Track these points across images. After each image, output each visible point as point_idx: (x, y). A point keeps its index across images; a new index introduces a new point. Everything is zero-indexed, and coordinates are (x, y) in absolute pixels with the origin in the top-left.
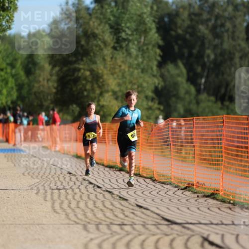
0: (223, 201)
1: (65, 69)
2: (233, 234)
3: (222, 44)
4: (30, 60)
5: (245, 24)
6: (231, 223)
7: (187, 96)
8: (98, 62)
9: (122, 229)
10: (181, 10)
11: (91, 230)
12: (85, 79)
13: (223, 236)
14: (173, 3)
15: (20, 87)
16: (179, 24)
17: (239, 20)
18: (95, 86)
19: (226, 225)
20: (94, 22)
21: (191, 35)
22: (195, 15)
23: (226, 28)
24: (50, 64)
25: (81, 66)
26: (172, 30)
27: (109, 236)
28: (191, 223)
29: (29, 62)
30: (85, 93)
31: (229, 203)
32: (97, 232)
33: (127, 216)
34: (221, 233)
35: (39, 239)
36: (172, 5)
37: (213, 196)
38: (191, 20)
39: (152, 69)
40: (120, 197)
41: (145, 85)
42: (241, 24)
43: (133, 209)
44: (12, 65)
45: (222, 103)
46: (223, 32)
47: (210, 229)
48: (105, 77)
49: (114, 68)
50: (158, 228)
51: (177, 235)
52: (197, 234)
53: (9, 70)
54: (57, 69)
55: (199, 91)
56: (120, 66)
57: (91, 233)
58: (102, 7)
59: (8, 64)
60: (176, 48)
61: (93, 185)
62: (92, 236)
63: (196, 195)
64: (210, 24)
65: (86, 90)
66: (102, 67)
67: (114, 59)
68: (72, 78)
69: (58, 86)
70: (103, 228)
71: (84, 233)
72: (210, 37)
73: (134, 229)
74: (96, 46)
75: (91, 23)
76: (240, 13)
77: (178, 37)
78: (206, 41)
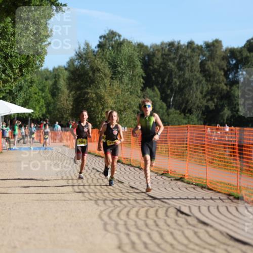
0: (188, 183)
1: (78, 92)
2: (196, 206)
3: (184, 75)
4: (54, 86)
5: (200, 61)
6: (194, 198)
7: (161, 110)
8: (101, 88)
9: (121, 203)
10: (157, 52)
11: (100, 204)
12: (92, 99)
13: (189, 207)
14: (151, 47)
15: (48, 105)
16: (155, 62)
17: (195, 59)
18: (99, 104)
19: (190, 199)
20: (98, 61)
21: (164, 69)
22: (166, 55)
23: (187, 64)
24: (68, 89)
25: (89, 91)
26: (150, 65)
27: (113, 208)
28: (168, 199)
29: (54, 88)
30: (92, 109)
31: (193, 184)
32: (104, 205)
33: (123, 194)
34: (188, 205)
35: (65, 211)
36: (150, 49)
37: (181, 179)
38: (163, 59)
39: (137, 92)
40: (118, 181)
41: (132, 103)
42: (197, 61)
43: (128, 189)
44: (42, 90)
45: (185, 115)
46: (184, 67)
47: (181, 203)
48: (106, 98)
49: (112, 92)
50: (145, 202)
51: (159, 207)
52: (172, 206)
53: (40, 94)
54: (73, 92)
55: (169, 107)
56: (116, 91)
57: (100, 206)
58: (103, 51)
59: (39, 90)
60: (153, 77)
61: (99, 173)
62: (102, 209)
63: (170, 179)
64: (176, 61)
65: (93, 107)
66: (104, 91)
67: (111, 86)
68: (83, 99)
69: (73, 104)
70: (108, 202)
71: (96, 206)
72: (176, 70)
73: (129, 203)
74: (100, 77)
75: (96, 61)
76: (196, 54)
77: (155, 70)
78: (173, 73)
